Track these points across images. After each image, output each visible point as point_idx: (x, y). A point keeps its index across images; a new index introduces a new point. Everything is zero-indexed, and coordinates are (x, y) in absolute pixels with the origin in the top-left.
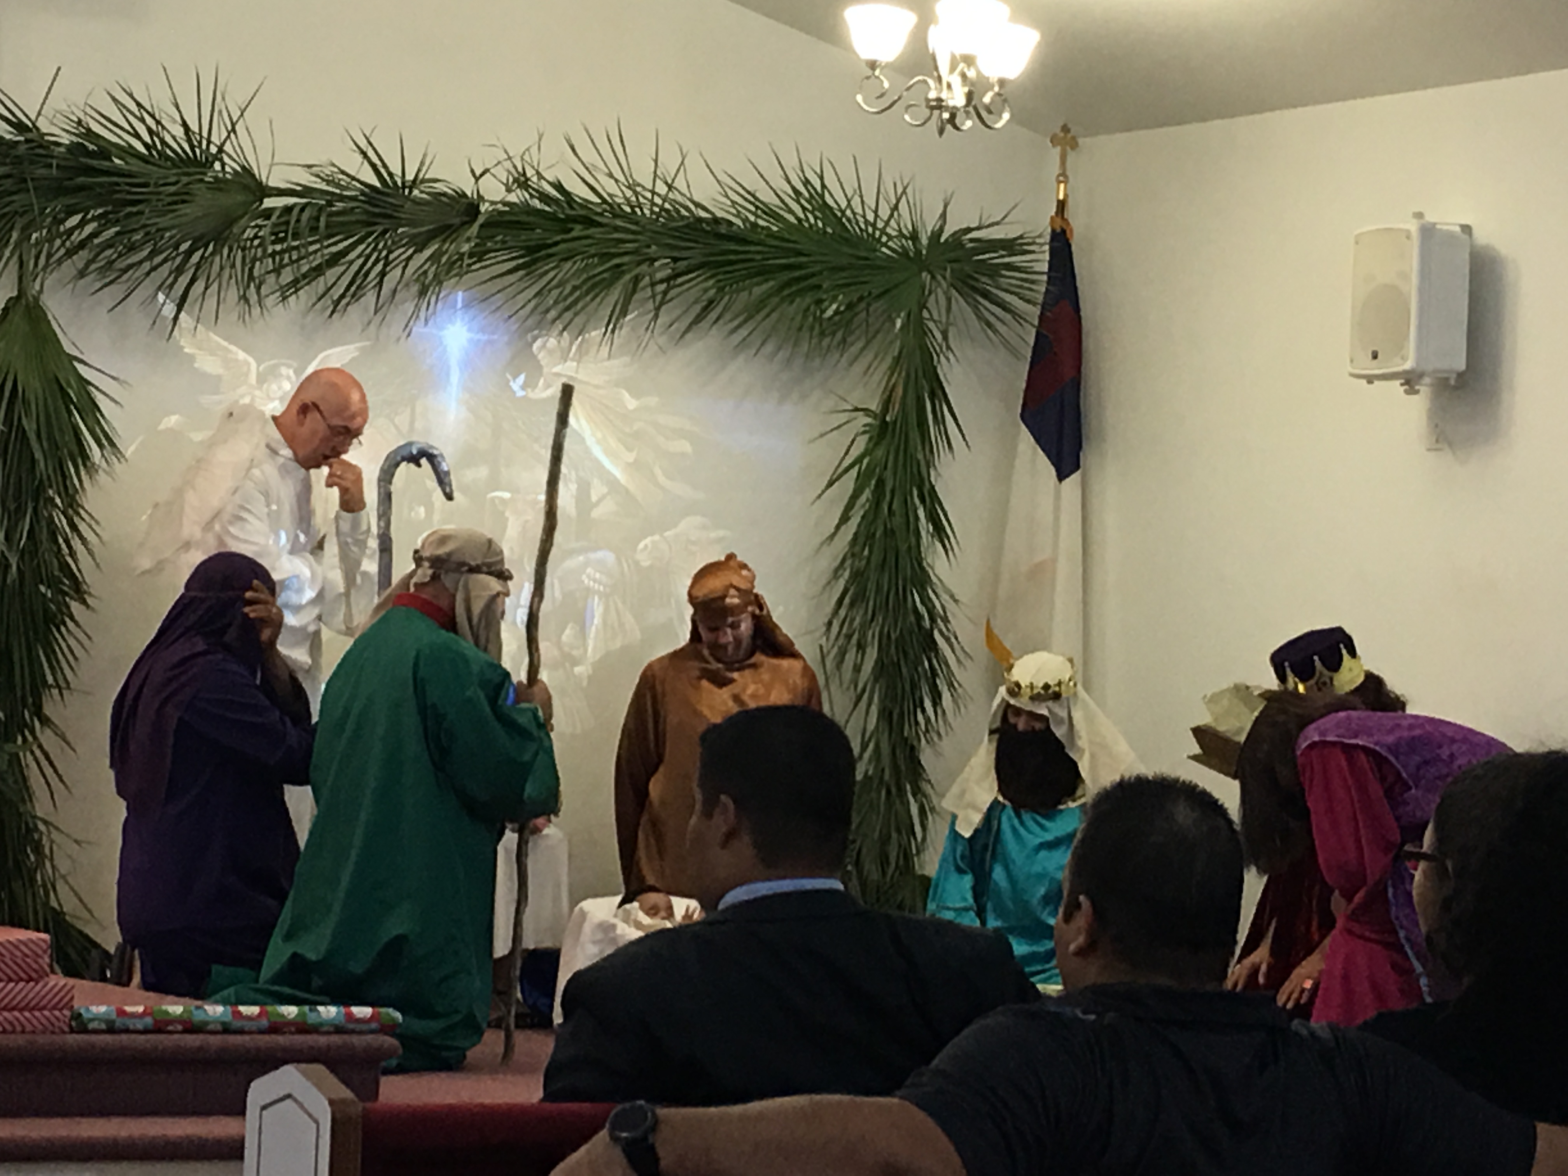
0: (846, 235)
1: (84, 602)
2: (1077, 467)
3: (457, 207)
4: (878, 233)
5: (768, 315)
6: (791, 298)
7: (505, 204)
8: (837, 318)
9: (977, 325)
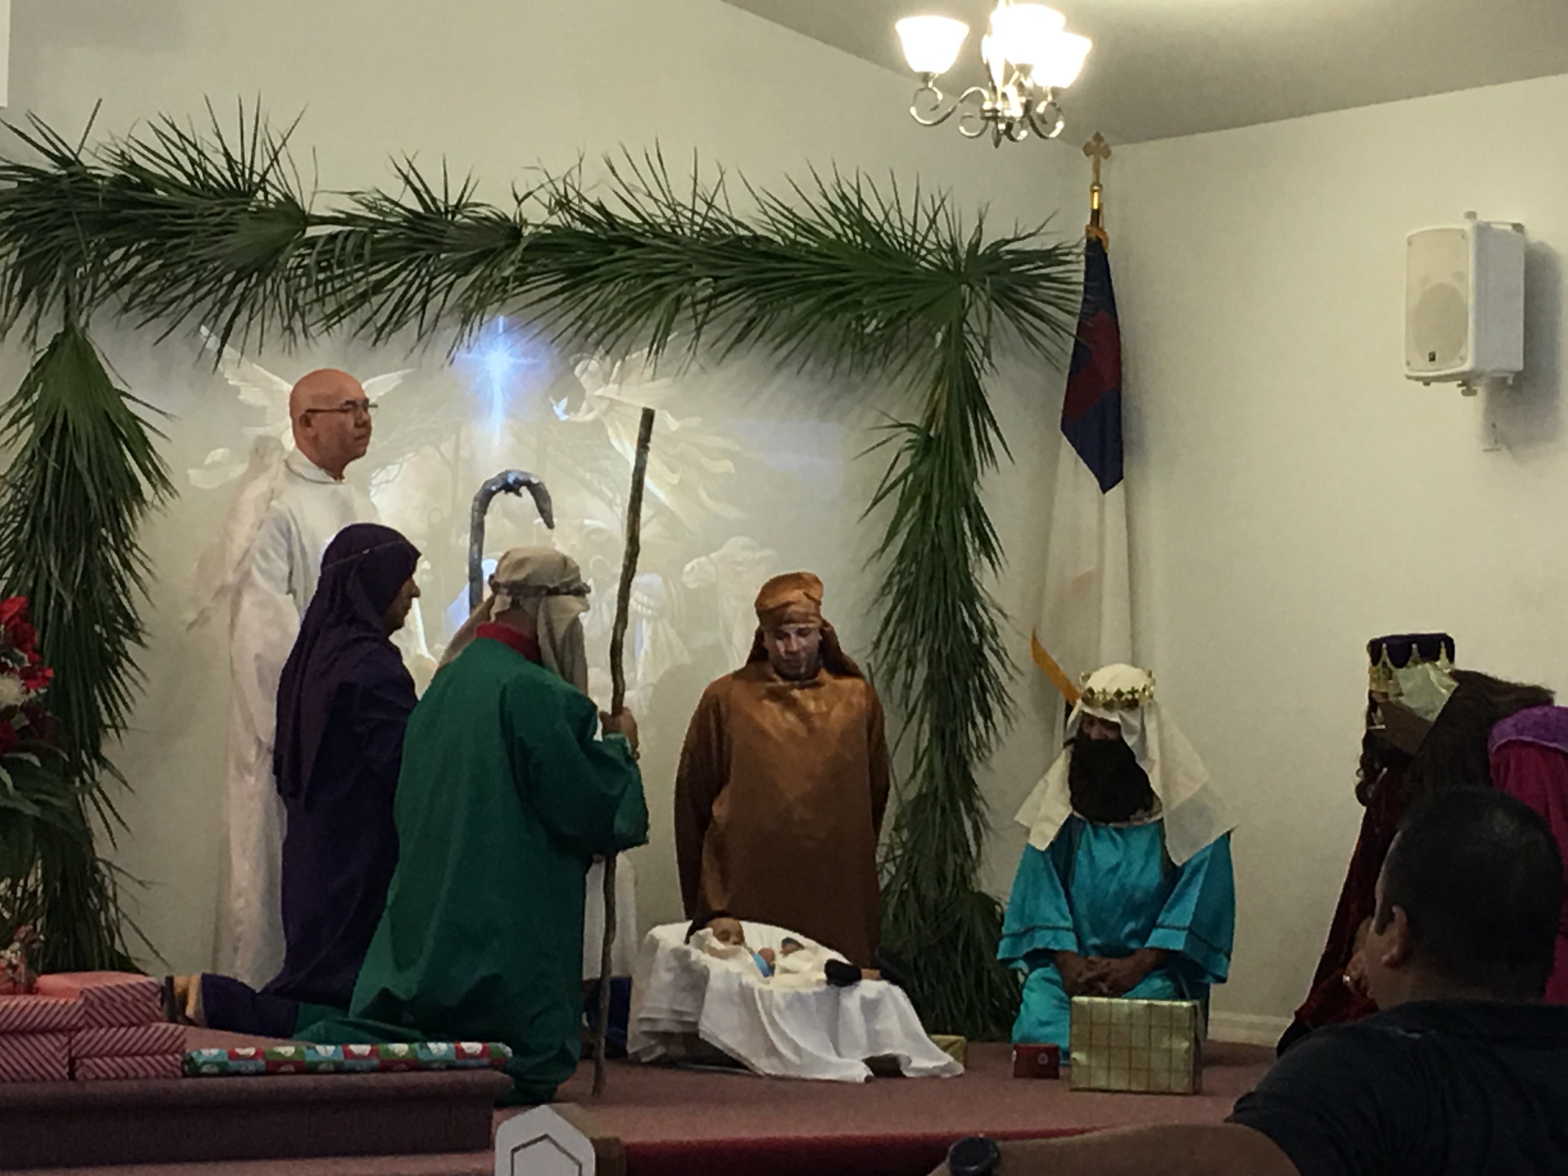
0: (886, 250)
1: (139, 641)
2: (1121, 479)
3: (502, 232)
4: (916, 247)
5: (809, 333)
6: (832, 315)
7: (548, 227)
8: (878, 333)
9: (1020, 340)
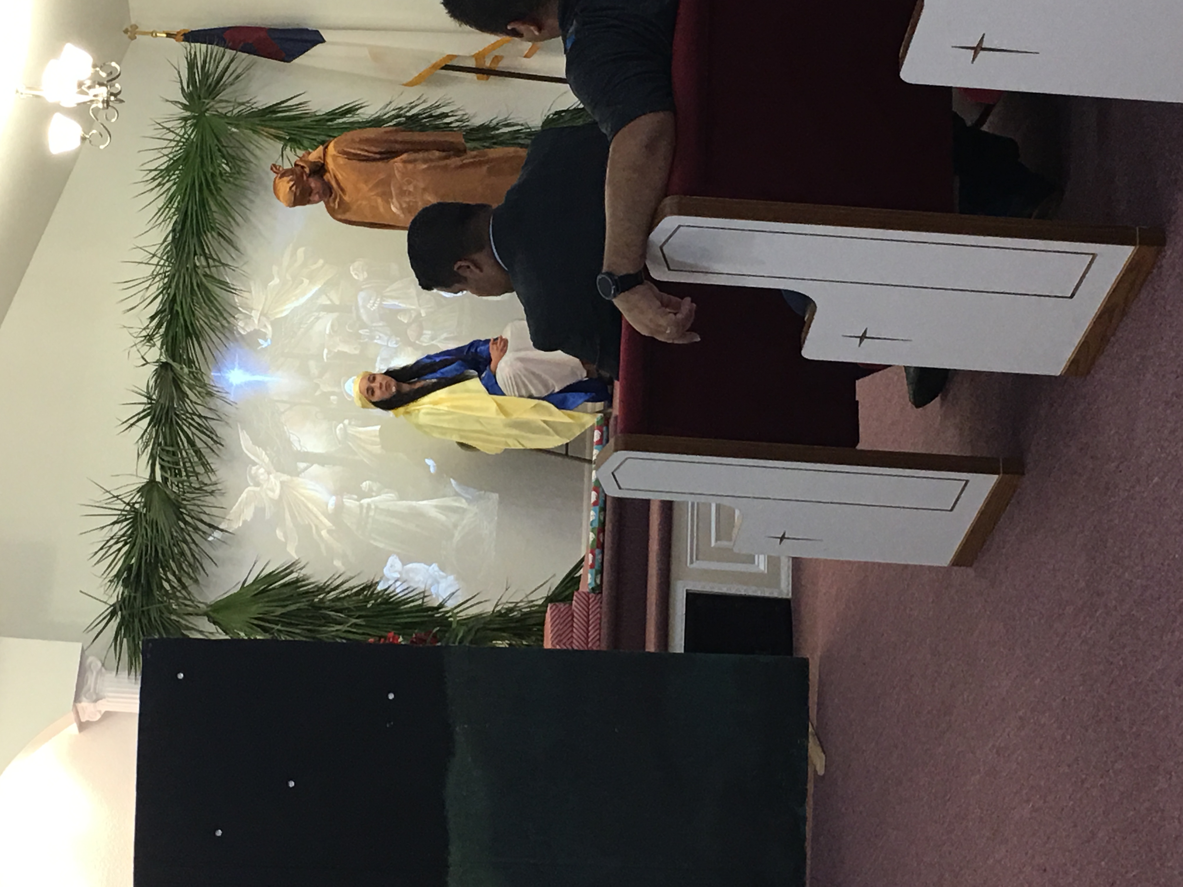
0: (184, 157)
1: (377, 583)
2: (318, 31)
3: (163, 374)
4: (183, 140)
5: (228, 203)
6: (218, 190)
7: (162, 348)
8: (230, 164)
9: (237, 86)
